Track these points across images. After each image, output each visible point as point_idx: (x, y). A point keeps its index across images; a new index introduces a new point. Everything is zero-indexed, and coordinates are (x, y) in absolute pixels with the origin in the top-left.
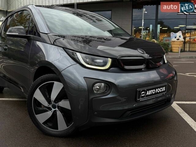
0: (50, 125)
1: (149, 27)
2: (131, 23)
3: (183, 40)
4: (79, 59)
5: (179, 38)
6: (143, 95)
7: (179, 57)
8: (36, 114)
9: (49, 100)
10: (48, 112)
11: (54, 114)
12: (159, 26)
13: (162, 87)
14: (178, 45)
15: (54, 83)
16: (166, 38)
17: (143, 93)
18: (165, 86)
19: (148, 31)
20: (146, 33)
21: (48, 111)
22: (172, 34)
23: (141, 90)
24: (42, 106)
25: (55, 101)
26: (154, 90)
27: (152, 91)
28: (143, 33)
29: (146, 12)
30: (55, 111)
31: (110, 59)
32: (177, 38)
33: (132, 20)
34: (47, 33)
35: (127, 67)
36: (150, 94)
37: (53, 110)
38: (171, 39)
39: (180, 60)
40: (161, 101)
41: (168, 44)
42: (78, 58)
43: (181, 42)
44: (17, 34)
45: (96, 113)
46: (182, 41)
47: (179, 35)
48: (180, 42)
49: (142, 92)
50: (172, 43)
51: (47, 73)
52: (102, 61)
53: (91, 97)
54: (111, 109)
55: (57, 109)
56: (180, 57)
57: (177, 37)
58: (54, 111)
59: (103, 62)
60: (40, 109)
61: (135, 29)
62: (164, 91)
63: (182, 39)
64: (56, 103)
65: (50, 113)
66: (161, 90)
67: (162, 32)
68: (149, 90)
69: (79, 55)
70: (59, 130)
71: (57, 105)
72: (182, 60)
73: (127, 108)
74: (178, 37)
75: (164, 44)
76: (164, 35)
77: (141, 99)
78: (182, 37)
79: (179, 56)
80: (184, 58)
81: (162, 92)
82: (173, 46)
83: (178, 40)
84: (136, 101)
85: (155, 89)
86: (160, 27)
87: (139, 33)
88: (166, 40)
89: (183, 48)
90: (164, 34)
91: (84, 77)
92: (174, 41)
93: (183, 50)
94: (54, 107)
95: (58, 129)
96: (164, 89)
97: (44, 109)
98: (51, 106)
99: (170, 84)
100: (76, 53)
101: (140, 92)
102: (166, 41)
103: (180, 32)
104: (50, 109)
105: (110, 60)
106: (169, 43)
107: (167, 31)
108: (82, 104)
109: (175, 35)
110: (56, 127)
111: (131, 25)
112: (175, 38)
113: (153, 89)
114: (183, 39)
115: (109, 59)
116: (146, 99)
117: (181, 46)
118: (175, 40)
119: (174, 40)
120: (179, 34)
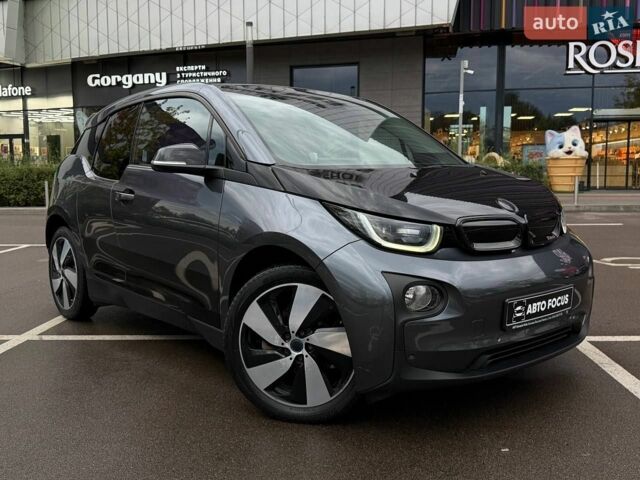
0: (286, 393)
1: (477, 114)
2: (420, 103)
3: (586, 154)
4: (364, 229)
5: (573, 147)
6: (518, 315)
7: (574, 209)
8: (248, 367)
9: (283, 331)
10: (280, 360)
11: (298, 366)
12: (508, 110)
13: (562, 294)
14: (571, 170)
15: (296, 287)
16: (530, 148)
17: (519, 308)
18: (569, 292)
19: (472, 126)
20: (465, 131)
21: (280, 358)
22: (551, 136)
23: (515, 302)
24: (264, 345)
25: (298, 334)
26: (544, 302)
27: (539, 303)
28: (458, 132)
29: (471, 72)
30: (300, 359)
31: (439, 228)
32: (566, 149)
33: (424, 94)
34: (268, 162)
35: (479, 247)
36: (534, 312)
37: (295, 354)
38: (546, 151)
39: (578, 217)
40: (549, 335)
41: (541, 168)
42: (361, 225)
43: (579, 162)
44: (183, 164)
45: (412, 357)
46: (583, 158)
47: (572, 139)
48: (574, 161)
49: (517, 306)
50: (551, 163)
51: (279, 263)
52: (417, 232)
53: (402, 319)
54: (441, 349)
55: (304, 352)
56: (581, 209)
57: (566, 146)
58: (297, 357)
59: (421, 233)
60: (257, 352)
61: (432, 119)
62: (565, 306)
63: (580, 151)
64: (302, 337)
65: (286, 363)
66: (560, 301)
67: (517, 126)
68: (531, 302)
69: (362, 217)
70: (309, 405)
71: (304, 341)
72: (587, 216)
73: (476, 347)
74: (568, 145)
75: (528, 167)
76: (522, 136)
77: (515, 325)
78: (581, 144)
79: (576, 204)
80: (590, 211)
81: (562, 307)
82: (554, 172)
83: (569, 153)
84: (504, 330)
85: (546, 299)
86: (512, 112)
87: (444, 131)
88: (531, 154)
89: (585, 180)
90: (524, 134)
91: (382, 272)
92: (557, 159)
93: (586, 184)
94: (297, 347)
95: (305, 403)
96: (565, 299)
97: (269, 352)
98: (287, 345)
99: (578, 290)
100: (356, 215)
101: (512, 308)
102: (531, 156)
103: (575, 128)
104: (286, 352)
105: (437, 230)
106: (543, 164)
107: (533, 126)
108: (376, 339)
109: (559, 139)
110: (300, 397)
111: (420, 109)
112: (561, 147)
113: (540, 299)
114: (586, 150)
115: (435, 226)
116: (525, 323)
117: (579, 172)
118: (560, 153)
119: (556, 156)
120: (573, 134)
